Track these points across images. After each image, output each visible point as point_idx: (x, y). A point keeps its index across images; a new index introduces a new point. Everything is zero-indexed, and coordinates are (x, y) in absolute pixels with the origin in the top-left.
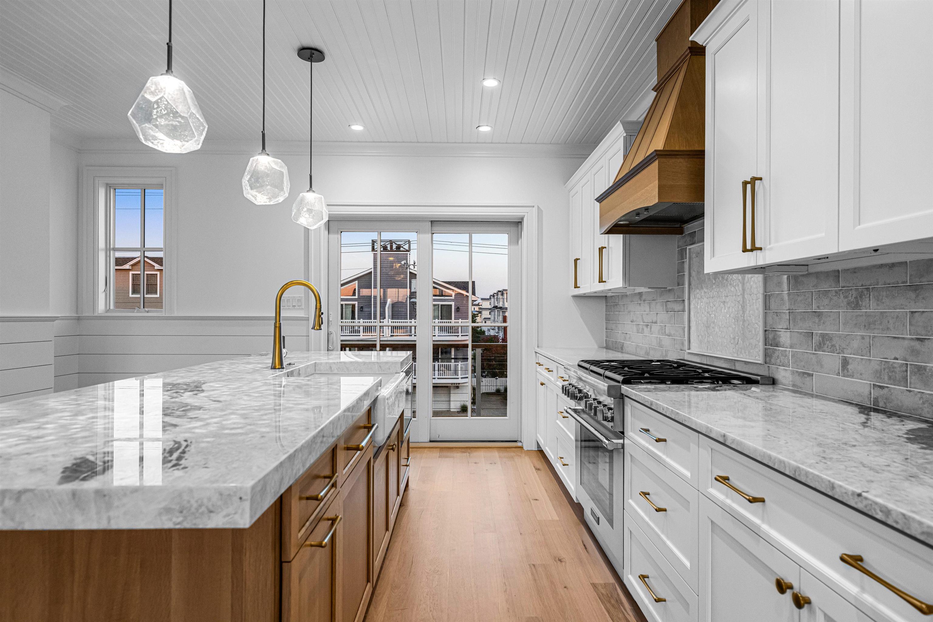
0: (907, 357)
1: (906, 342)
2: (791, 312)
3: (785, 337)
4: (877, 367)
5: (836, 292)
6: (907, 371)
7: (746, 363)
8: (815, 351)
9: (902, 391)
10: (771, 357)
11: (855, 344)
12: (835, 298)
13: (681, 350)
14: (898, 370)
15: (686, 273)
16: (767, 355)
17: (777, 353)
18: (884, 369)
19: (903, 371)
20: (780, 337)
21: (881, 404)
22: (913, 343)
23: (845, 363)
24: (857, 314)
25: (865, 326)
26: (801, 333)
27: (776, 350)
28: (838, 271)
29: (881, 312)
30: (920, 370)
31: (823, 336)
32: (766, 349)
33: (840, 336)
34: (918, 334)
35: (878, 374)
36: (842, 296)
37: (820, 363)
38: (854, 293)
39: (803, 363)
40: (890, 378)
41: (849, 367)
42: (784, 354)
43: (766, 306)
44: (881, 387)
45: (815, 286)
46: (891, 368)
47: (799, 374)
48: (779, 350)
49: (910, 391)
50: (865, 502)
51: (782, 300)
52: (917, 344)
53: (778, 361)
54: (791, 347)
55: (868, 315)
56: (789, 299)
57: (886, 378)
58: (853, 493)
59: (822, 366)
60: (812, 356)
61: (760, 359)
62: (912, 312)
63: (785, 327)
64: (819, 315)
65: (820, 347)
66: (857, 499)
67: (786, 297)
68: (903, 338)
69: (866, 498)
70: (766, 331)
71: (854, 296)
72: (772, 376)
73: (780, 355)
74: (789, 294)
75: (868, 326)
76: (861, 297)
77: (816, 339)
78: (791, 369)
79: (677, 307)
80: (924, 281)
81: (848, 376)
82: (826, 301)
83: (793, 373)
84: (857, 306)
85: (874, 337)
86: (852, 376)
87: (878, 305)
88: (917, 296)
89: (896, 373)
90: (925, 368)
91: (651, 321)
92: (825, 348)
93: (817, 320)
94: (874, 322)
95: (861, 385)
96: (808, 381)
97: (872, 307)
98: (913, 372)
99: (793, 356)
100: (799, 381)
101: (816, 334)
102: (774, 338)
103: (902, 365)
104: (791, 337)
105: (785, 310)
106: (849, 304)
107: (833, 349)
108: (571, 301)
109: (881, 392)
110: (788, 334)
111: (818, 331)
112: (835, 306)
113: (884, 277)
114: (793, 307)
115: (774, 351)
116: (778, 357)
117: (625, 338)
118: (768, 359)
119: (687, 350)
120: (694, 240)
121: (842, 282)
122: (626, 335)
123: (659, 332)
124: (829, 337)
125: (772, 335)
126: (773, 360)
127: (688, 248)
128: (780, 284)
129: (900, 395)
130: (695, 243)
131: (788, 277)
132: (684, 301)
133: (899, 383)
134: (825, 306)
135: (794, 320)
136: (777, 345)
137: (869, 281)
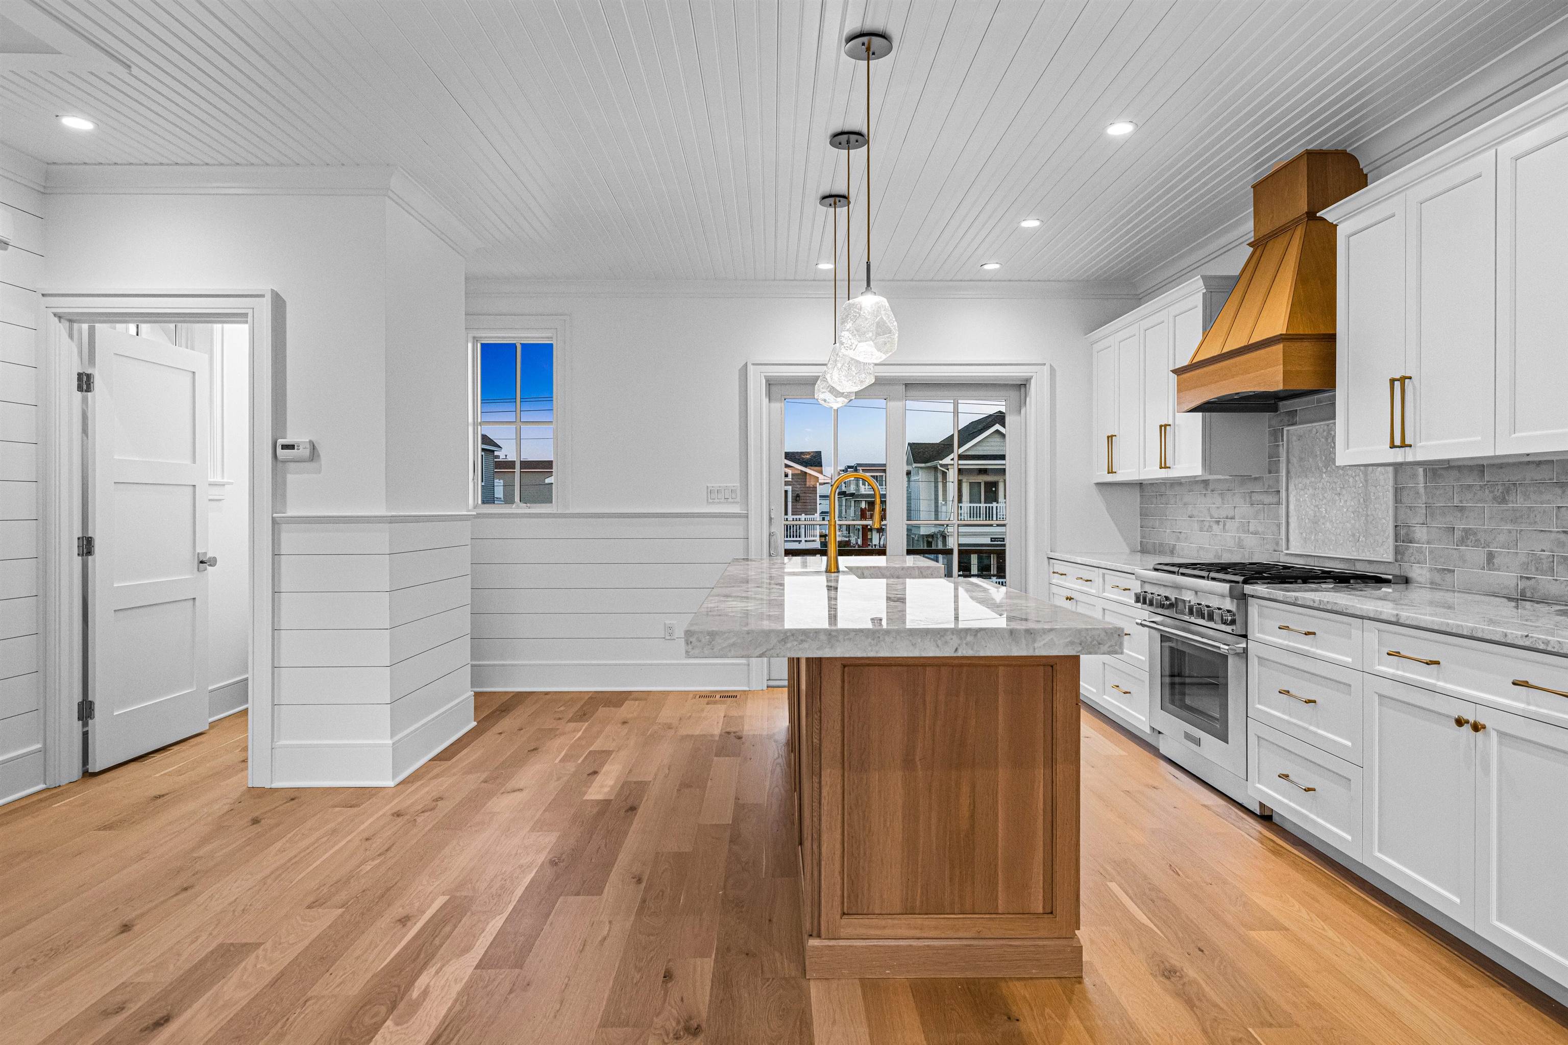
0: (1555, 549)
1: (1553, 536)
2: (1428, 506)
3: (1420, 533)
4: (1525, 560)
5: (1481, 486)
6: (1553, 562)
7: (1370, 562)
8: (1457, 546)
9: (1549, 581)
10: (1403, 554)
11: (1502, 538)
12: (1480, 493)
13: (1275, 551)
14: (1544, 561)
15: (1283, 459)
16: (1397, 551)
17: (1410, 550)
18: (1532, 561)
19: (1550, 562)
20: (1414, 532)
21: (1528, 594)
22: (1559, 536)
23: (1491, 557)
24: (1504, 508)
25: (1512, 520)
26: (1440, 528)
27: (1410, 547)
28: (1483, 466)
29: (1529, 507)
30: (1566, 560)
31: (1467, 531)
32: (1396, 546)
33: (1485, 531)
34: (1563, 527)
35: (1525, 566)
36: (1487, 491)
37: (1462, 559)
38: (1501, 488)
39: (1442, 560)
40: (1537, 569)
41: (1494, 561)
42: (1420, 551)
43: (1397, 500)
44: (1528, 578)
45: (1458, 480)
46: (1539, 560)
47: (1438, 570)
48: (1413, 547)
49: (1556, 580)
50: (1531, 640)
51: (1417, 493)
52: (1563, 537)
53: (1412, 558)
54: (1428, 543)
55: (1514, 510)
56: (1426, 493)
57: (1533, 569)
58: (1522, 636)
59: (1465, 561)
60: (1454, 551)
61: (1389, 557)
62: (1559, 507)
63: (1421, 522)
64: (1461, 509)
65: (1463, 541)
66: (1525, 639)
67: (1422, 491)
68: (1551, 531)
69: (1532, 637)
70: (1396, 526)
71: (1500, 491)
72: (1405, 574)
73: (1415, 552)
74: (1425, 487)
75: (1514, 521)
76: (1508, 492)
77: (1458, 534)
78: (1427, 566)
79: (1268, 499)
81: (1493, 570)
82: (1469, 496)
83: (1431, 570)
84: (1504, 501)
85: (1521, 530)
86: (1499, 570)
87: (1525, 500)
88: (1564, 492)
89: (1543, 564)
91: (1225, 516)
92: (1469, 542)
93: (1459, 515)
94: (1521, 517)
95: (1507, 578)
96: (1448, 577)
97: (1518, 502)
98: (1559, 563)
99: (1431, 552)
100: (1437, 578)
101: (1459, 529)
102: (1407, 534)
103: (1548, 557)
104: (1428, 533)
105: (1421, 504)
106: (1495, 498)
107: (1477, 544)
108: (1094, 491)
109: (1529, 583)
110: (1425, 530)
111: (1460, 526)
112: (1480, 501)
113: (1532, 474)
114: (1430, 501)
115: (1407, 548)
116: (1412, 554)
117: (1178, 539)
118: (1399, 557)
119: (1285, 551)
120: (1295, 421)
121: (1488, 476)
122: (1179, 535)
123: (1238, 530)
124: (1475, 533)
125: (1405, 531)
126: (1406, 558)
127: (1286, 429)
128: (1414, 476)
129: (1547, 583)
130: (1296, 424)
131: (1425, 470)
132: (1278, 492)
133: (1546, 573)
134: (1468, 501)
135: (1432, 515)
136: (1411, 542)
137: (1516, 476)
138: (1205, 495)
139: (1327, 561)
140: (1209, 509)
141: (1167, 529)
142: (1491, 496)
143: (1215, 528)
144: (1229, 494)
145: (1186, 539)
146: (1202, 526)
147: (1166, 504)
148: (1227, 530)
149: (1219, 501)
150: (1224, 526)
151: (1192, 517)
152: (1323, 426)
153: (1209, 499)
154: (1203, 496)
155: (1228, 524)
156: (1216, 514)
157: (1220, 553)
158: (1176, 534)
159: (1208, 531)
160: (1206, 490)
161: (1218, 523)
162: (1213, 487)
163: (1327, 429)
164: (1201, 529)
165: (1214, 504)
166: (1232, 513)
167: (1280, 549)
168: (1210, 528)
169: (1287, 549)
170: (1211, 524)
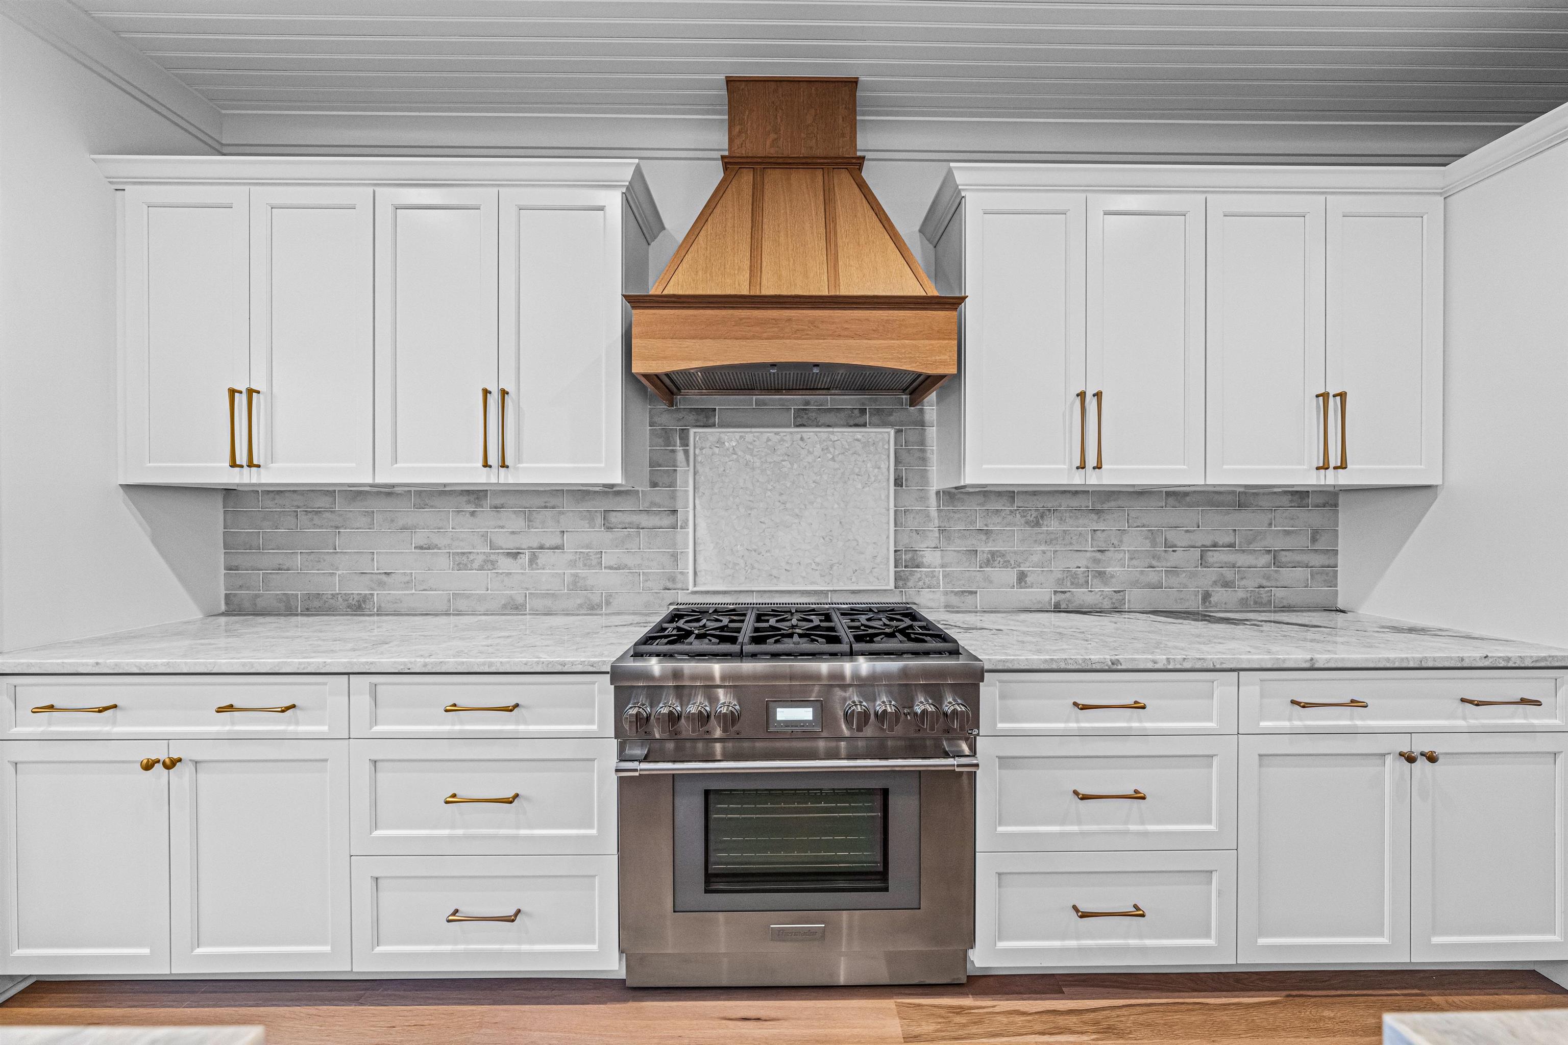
0: (1089, 565)
1: (1088, 554)
2: (942, 531)
3: (931, 558)
4: (1060, 576)
5: (1011, 512)
6: (1088, 576)
7: (854, 592)
8: (981, 567)
9: (1083, 592)
10: (906, 580)
11: (1035, 558)
12: (1010, 517)
13: (668, 589)
14: (1081, 576)
15: (686, 469)
16: (898, 578)
17: (917, 575)
18: (1067, 577)
19: (1086, 577)
20: (923, 557)
21: (1063, 606)
22: (1094, 554)
23: (1022, 577)
24: (1037, 532)
25: (1046, 542)
26: (958, 551)
27: (915, 571)
28: (1012, 492)
29: (1064, 530)
30: (1101, 574)
31: (993, 554)
32: (897, 572)
33: (1015, 553)
34: (1099, 547)
35: (1060, 582)
36: (1018, 515)
37: (988, 580)
38: (1035, 514)
39: (962, 582)
40: (1072, 583)
41: (1027, 579)
42: (932, 575)
43: (897, 523)
44: (1062, 592)
45: (981, 504)
46: (1074, 576)
47: (956, 593)
48: (921, 571)
49: (1091, 591)
50: (1491, 660)
51: (928, 516)
52: (1098, 555)
55: (1048, 533)
56: (940, 516)
57: (1069, 584)
58: (1481, 658)
59: (991, 582)
60: (977, 573)
61: (885, 585)
62: (1094, 530)
63: (933, 546)
64: (987, 533)
65: (988, 563)
66: (1484, 660)
67: (934, 513)
68: (1086, 551)
69: (1492, 657)
70: (896, 551)
71: (1033, 516)
72: (911, 601)
73: (924, 577)
74: (939, 511)
75: (1048, 543)
76: (1042, 517)
77: (982, 556)
78: (941, 589)
80: (1106, 507)
81: (1026, 587)
82: (996, 519)
83: (946, 593)
84: (1037, 524)
85: (1057, 551)
86: (1033, 587)
87: (1060, 524)
88: (1099, 518)
89: (1079, 579)
90: (1105, 572)
92: (996, 564)
93: (984, 538)
94: (1056, 539)
95: (1043, 594)
96: (969, 599)
97: (1052, 525)
98: (1094, 577)
99: (946, 575)
100: (954, 600)
101: (983, 552)
102: (912, 559)
103: (1084, 572)
104: (942, 557)
105: (933, 527)
106: (1027, 522)
107: (1006, 564)
108: (122, 506)
109: (1063, 596)
110: (938, 554)
111: (985, 548)
112: (1008, 525)
113: (1066, 503)
114: (942, 525)
115: (912, 573)
116: (920, 579)
117: (382, 584)
118: (900, 583)
119: (691, 588)
120: (711, 421)
121: (1018, 502)
122: (384, 578)
123: (573, 564)
124: (1003, 555)
125: (909, 556)
126: (910, 584)
127: (692, 431)
128: (923, 498)
129: (1082, 596)
130: (713, 425)
131: (938, 493)
132: (675, 512)
133: (1081, 586)
134: (995, 524)
135: (948, 539)
136: (918, 567)
137: (1051, 503)
138: (473, 514)
139: (777, 595)
140: (484, 536)
141: (337, 569)
142: (1023, 520)
143: (505, 564)
144: (548, 513)
145: (407, 584)
146: (462, 561)
147: (337, 528)
148: (540, 565)
149: (518, 523)
150: (533, 560)
151: (429, 549)
152: (768, 433)
153: (486, 520)
154: (468, 515)
155: (544, 557)
156: (509, 543)
157: (520, 600)
158: (374, 577)
159: (481, 568)
160: (477, 506)
161: (515, 555)
162: (498, 502)
163: (775, 438)
164: (461, 567)
165: (502, 527)
166: (556, 541)
167: (679, 586)
168: (489, 564)
169: (695, 585)
170: (493, 557)
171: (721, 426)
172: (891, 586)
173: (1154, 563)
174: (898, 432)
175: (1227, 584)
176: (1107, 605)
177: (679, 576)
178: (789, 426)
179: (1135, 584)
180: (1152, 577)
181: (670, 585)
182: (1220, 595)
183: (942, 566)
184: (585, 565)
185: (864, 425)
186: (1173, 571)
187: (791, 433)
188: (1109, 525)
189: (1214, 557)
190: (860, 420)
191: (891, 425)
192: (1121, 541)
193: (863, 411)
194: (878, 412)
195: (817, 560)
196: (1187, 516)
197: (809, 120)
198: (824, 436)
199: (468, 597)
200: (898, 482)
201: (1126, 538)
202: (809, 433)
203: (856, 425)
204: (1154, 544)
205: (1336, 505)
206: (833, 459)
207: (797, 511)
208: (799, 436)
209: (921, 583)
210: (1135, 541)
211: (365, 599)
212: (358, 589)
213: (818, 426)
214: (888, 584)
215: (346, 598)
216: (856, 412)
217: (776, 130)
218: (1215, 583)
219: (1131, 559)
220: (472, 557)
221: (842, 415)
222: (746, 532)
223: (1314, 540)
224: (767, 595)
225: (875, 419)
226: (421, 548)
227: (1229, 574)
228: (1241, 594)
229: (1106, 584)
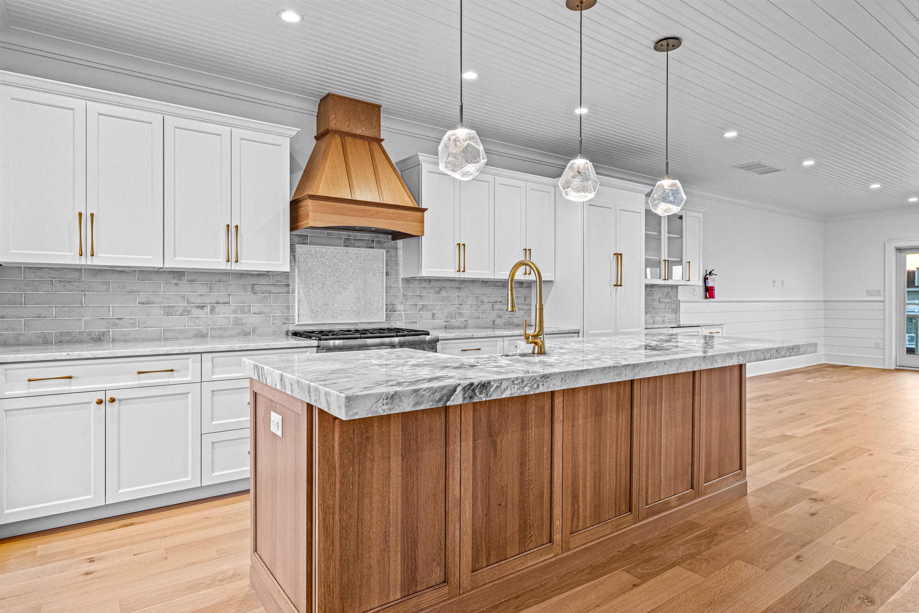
0: (456, 310)
1: (456, 306)
2: (404, 296)
3: (400, 307)
4: (447, 315)
5: (430, 288)
6: (456, 315)
7: (369, 323)
10: (390, 317)
11: (438, 307)
12: (429, 290)
13: (284, 324)
14: (454, 315)
15: (296, 264)
16: (387, 316)
17: (395, 315)
18: (449, 315)
20: (397, 307)
21: (448, 327)
23: (433, 315)
24: (439, 296)
25: (442, 300)
26: (410, 305)
27: (394, 313)
29: (448, 296)
30: (460, 314)
31: (423, 305)
32: (386, 314)
33: (431, 305)
34: (460, 303)
35: (447, 317)
38: (438, 289)
41: (435, 316)
42: (400, 315)
43: (387, 292)
45: (419, 285)
46: (452, 314)
48: (396, 313)
51: (399, 289)
52: (459, 306)
55: (443, 297)
56: (403, 289)
59: (422, 317)
60: (417, 314)
62: (458, 296)
63: (401, 302)
64: (421, 297)
65: (421, 310)
67: (401, 288)
68: (455, 304)
70: (386, 305)
74: (403, 287)
76: (440, 290)
77: (419, 307)
79: (275, 290)
80: (462, 286)
81: (435, 320)
82: (425, 291)
83: (405, 323)
84: (439, 293)
85: (445, 304)
86: (437, 319)
87: (447, 293)
88: (460, 291)
90: (462, 313)
92: (424, 310)
93: (420, 299)
94: (445, 299)
95: (441, 322)
96: (414, 325)
97: (444, 294)
98: (458, 315)
99: (406, 315)
101: (419, 305)
102: (393, 308)
103: (455, 313)
104: (404, 307)
105: (401, 294)
106: (435, 292)
107: (428, 310)
109: (448, 323)
110: (402, 306)
111: (420, 303)
112: (428, 293)
113: (449, 284)
114: (404, 293)
115: (392, 314)
116: (396, 317)
117: (115, 325)
118: (388, 319)
119: (297, 323)
120: (306, 241)
121: (432, 284)
122: (117, 321)
123: (235, 312)
124: (426, 306)
125: (391, 306)
126: (392, 319)
127: (297, 246)
128: (397, 281)
129: (454, 322)
130: (307, 244)
131: (402, 279)
132: (288, 285)
133: (454, 319)
134: (424, 293)
135: (406, 299)
136: (395, 311)
137: (443, 284)
138: (176, 284)
140: (184, 297)
141: (84, 316)
142: (434, 291)
143: (196, 312)
144: (221, 285)
145: (133, 325)
146: (169, 311)
147: (83, 291)
148: (217, 313)
149: (204, 290)
150: (213, 310)
151: (148, 304)
152: (332, 249)
153: (184, 287)
154: (173, 285)
155: (218, 309)
156: (199, 301)
157: (205, 332)
158: (111, 321)
159: (181, 314)
160: (179, 280)
161: (202, 307)
162: (191, 278)
163: (335, 251)
164: (168, 314)
165: (195, 292)
166: (226, 300)
167: (291, 322)
168: (186, 312)
169: (298, 321)
170: (189, 309)
171: (310, 244)
172: (384, 320)
173: (478, 309)
174: (387, 251)
175: (500, 317)
176: (462, 326)
177: (291, 318)
178: (341, 246)
179: (471, 317)
180: (477, 315)
181: (285, 321)
182: (498, 321)
183: (404, 311)
184: (242, 312)
185: (373, 248)
186: (484, 312)
187: (342, 249)
188: (463, 294)
189: (497, 306)
190: (372, 245)
191: (384, 248)
192: (467, 300)
193: (373, 241)
194: (379, 242)
195: (353, 309)
196: (488, 290)
197: (363, 118)
198: (357, 251)
199: (173, 331)
200: (387, 274)
201: (468, 299)
202: (350, 250)
203: (370, 248)
204: (477, 302)
205: (531, 287)
206: (360, 263)
207: (345, 286)
208: (345, 251)
209: (396, 319)
210: (471, 301)
211: (104, 334)
212: (98, 328)
213: (354, 247)
214: (383, 319)
215: (90, 334)
216: (370, 242)
217: (349, 121)
218: (496, 317)
219: (470, 307)
220: (176, 308)
221: (365, 242)
222: (322, 295)
223: (525, 300)
224: (332, 325)
225: (378, 245)
226: (143, 303)
227: (500, 313)
228: (504, 321)
229: (462, 318)
